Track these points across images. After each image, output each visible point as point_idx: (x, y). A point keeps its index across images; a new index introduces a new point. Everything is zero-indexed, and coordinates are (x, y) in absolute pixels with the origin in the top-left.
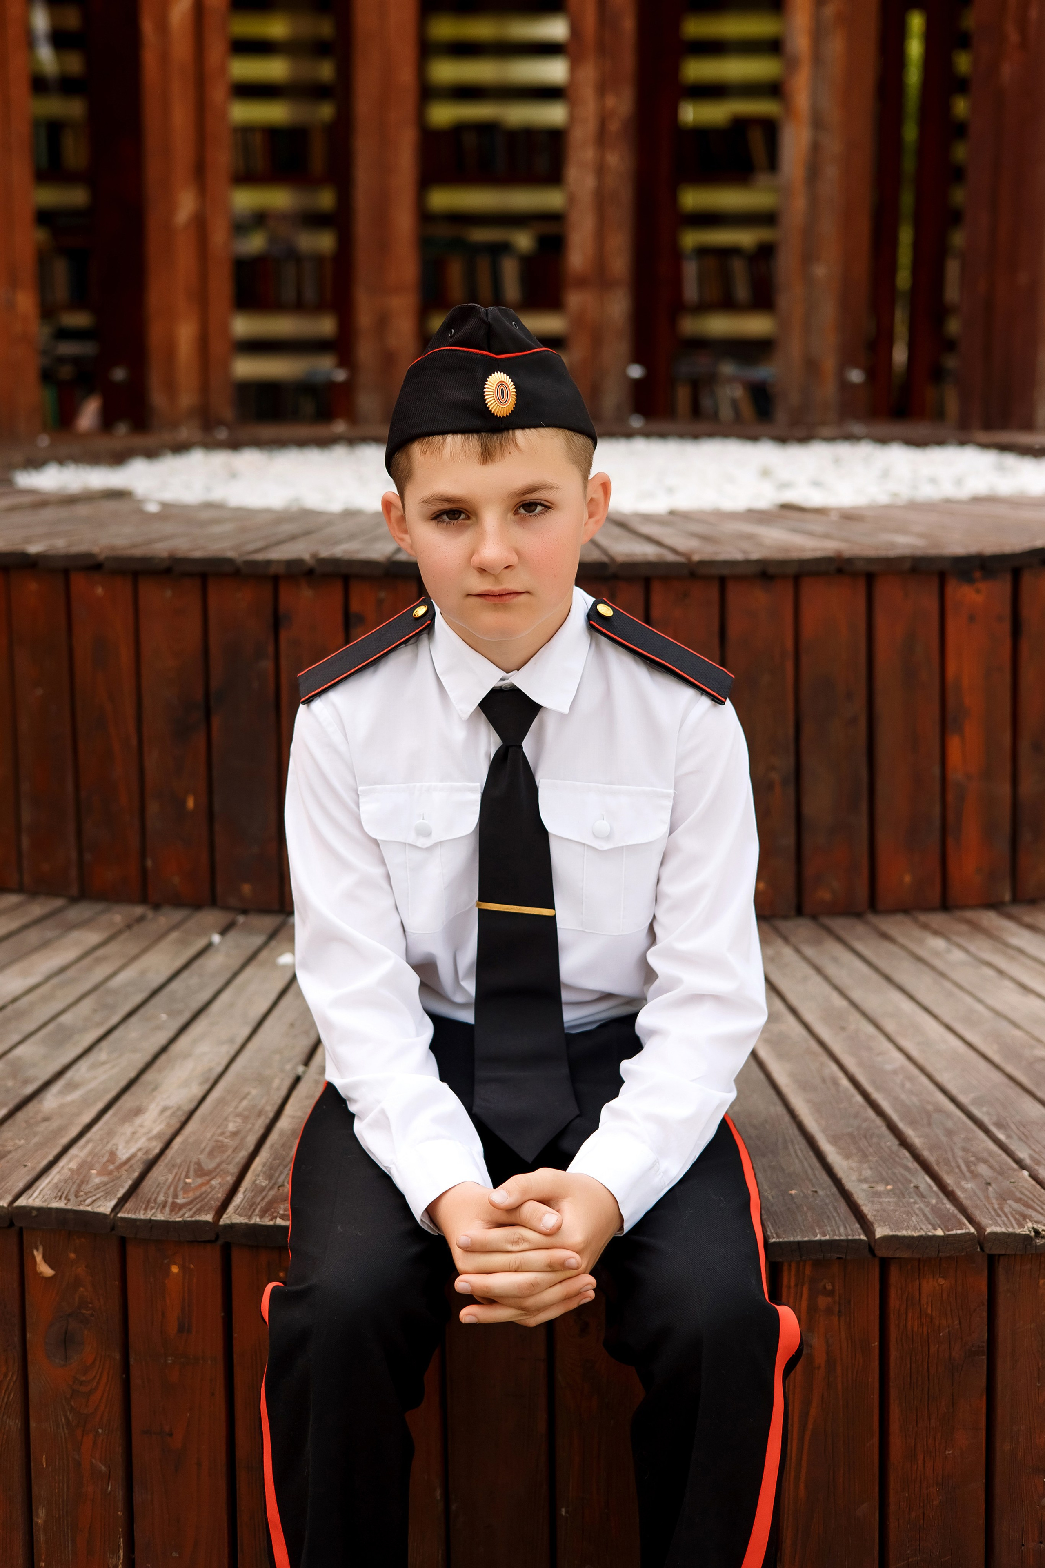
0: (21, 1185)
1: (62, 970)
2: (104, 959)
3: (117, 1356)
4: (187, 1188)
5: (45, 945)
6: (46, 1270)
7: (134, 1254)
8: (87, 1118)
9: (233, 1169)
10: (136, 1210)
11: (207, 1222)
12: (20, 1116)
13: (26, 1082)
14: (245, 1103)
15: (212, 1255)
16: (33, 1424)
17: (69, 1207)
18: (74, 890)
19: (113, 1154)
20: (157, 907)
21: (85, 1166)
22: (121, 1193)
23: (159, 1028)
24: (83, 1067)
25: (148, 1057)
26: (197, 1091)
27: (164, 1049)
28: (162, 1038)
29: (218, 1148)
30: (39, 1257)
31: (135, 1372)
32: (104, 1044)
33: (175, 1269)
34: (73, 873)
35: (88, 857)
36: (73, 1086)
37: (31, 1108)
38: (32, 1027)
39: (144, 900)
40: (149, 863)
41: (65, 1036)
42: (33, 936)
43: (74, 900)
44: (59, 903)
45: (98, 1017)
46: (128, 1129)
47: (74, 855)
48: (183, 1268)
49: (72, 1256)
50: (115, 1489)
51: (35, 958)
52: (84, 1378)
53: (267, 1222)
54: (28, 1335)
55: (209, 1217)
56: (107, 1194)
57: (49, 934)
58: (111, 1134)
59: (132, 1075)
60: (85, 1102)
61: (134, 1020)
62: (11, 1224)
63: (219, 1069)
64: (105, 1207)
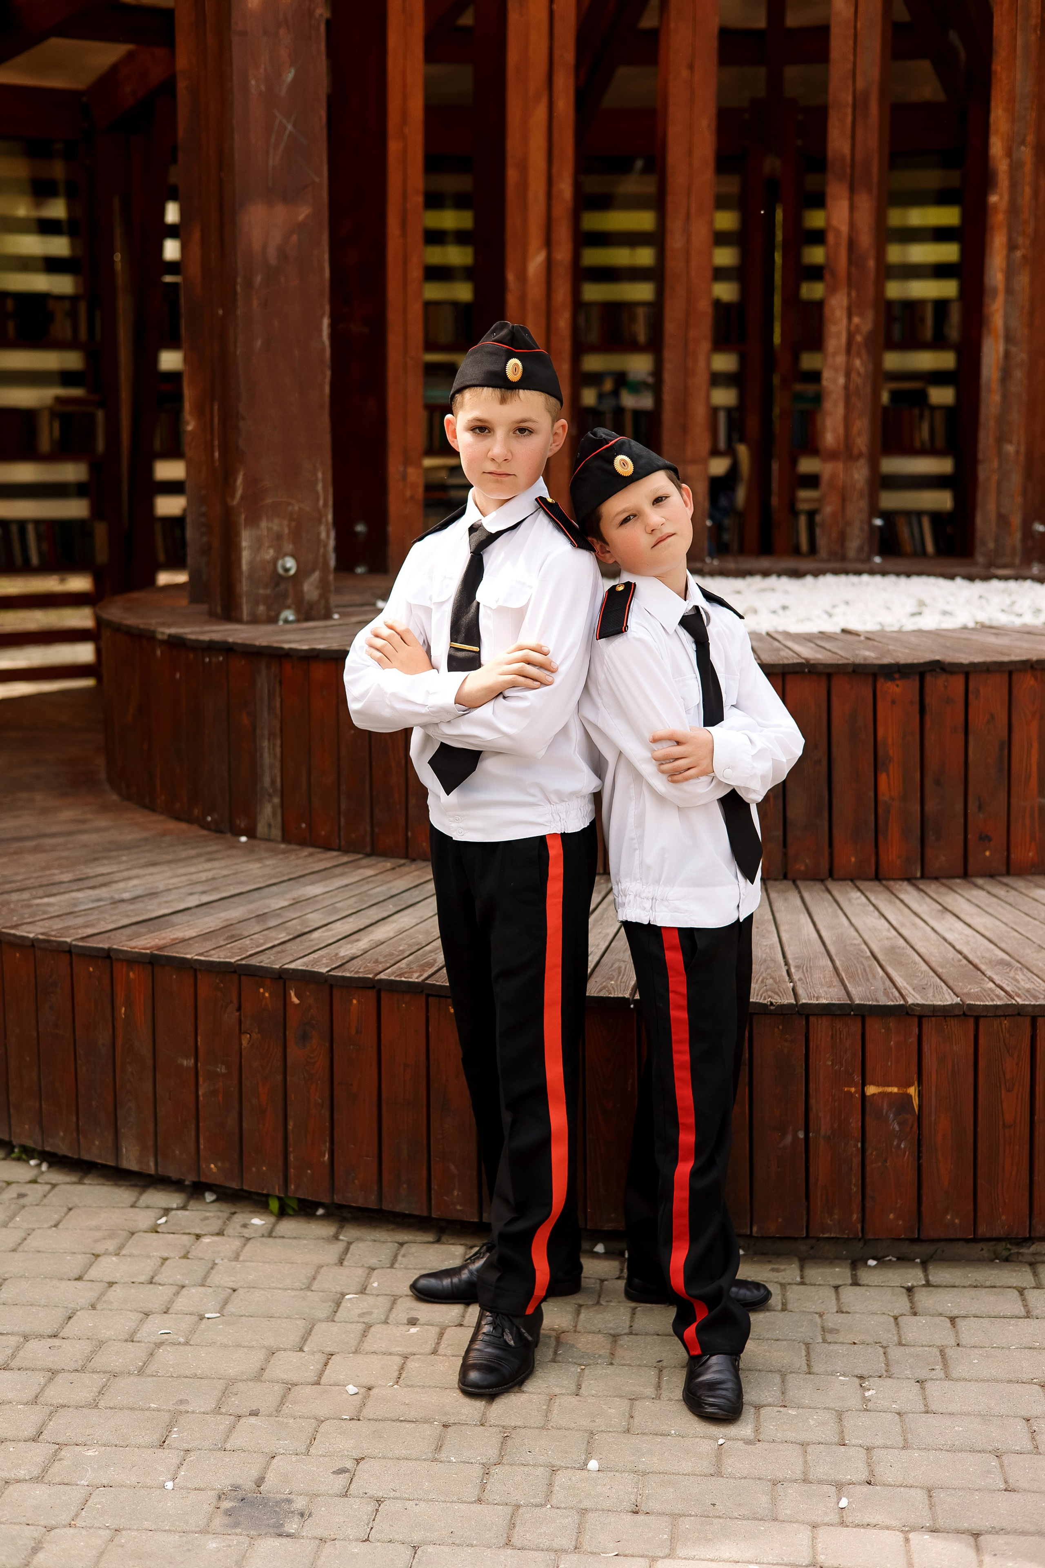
0: (288, 961)
1: (347, 885)
2: (373, 881)
3: (327, 1045)
4: (366, 966)
5: (343, 874)
6: (296, 1001)
7: (337, 993)
8: (330, 941)
9: (392, 962)
10: (339, 972)
11: (369, 978)
12: (299, 939)
13: (307, 927)
14: (413, 940)
15: (372, 994)
16: (288, 1078)
17: (307, 969)
18: (368, 850)
19: (337, 954)
20: (413, 860)
21: (323, 957)
22: (334, 966)
23: (386, 911)
24: (339, 923)
25: (374, 921)
26: (391, 935)
27: (384, 919)
28: (385, 914)
29: (391, 954)
30: (293, 994)
31: (335, 1053)
32: (354, 916)
33: (355, 1002)
34: (368, 839)
35: (376, 830)
36: (330, 930)
37: (304, 937)
38: (320, 907)
39: (406, 857)
40: (409, 834)
41: (337, 911)
42: (338, 871)
43: (368, 855)
44: (360, 856)
45: (356, 905)
46: (349, 946)
47: (368, 829)
48: (358, 1001)
49: (308, 993)
50: (326, 1112)
51: (335, 880)
52: (312, 1055)
53: (398, 979)
54: (287, 1033)
55: (371, 976)
56: (327, 967)
57: (347, 870)
58: (340, 947)
59: (362, 927)
60: (333, 936)
61: (374, 907)
62: (280, 978)
63: (408, 928)
64: (324, 970)
